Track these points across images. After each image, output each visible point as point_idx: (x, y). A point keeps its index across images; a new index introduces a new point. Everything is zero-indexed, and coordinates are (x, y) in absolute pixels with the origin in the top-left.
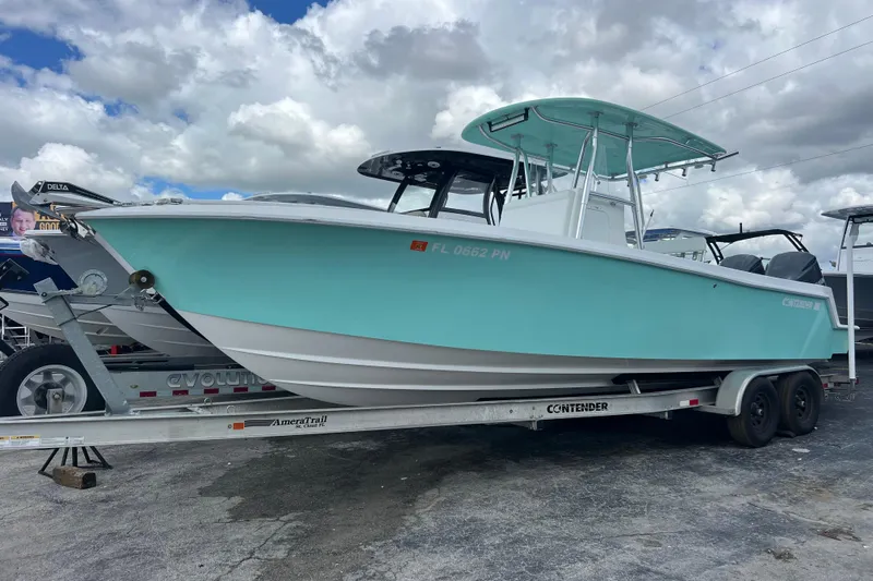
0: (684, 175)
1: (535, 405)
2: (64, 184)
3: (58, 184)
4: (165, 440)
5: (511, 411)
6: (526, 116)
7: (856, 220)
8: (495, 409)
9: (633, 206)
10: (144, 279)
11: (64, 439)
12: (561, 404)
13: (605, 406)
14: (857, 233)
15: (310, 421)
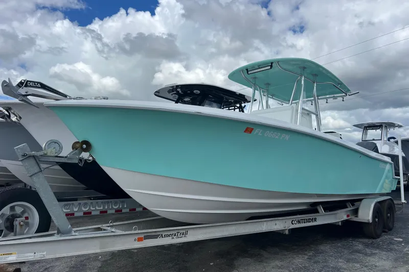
0: (327, 102)
1: (286, 220)
2: (38, 83)
3: (35, 82)
4: (98, 251)
5: (276, 224)
6: (271, 66)
7: (368, 128)
8: (269, 223)
9: (317, 115)
10: (85, 146)
11: (33, 254)
12: (297, 219)
13: (315, 220)
14: (367, 134)
15: (179, 234)
